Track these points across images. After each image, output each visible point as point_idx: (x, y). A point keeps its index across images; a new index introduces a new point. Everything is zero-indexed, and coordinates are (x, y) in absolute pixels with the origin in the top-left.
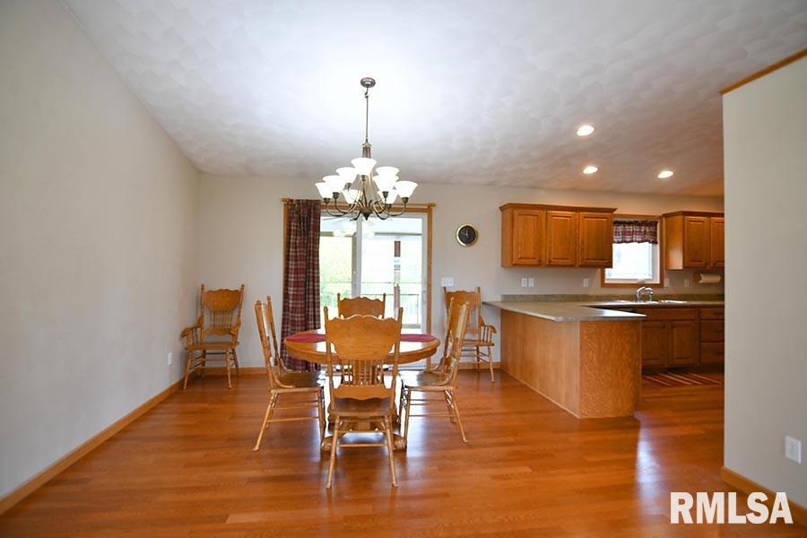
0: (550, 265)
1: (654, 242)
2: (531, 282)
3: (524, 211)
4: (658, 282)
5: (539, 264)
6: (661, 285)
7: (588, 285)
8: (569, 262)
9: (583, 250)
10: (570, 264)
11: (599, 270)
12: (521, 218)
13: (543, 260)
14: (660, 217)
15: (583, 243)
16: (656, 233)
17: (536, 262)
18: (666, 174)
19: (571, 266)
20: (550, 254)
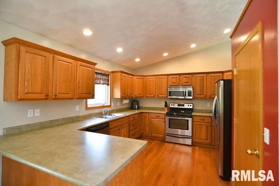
0: (56, 98)
1: (108, 85)
2: (37, 112)
3: (30, 49)
4: (109, 104)
5: (47, 98)
6: (110, 106)
7: (78, 110)
8: (70, 96)
9: (79, 87)
10: (71, 97)
11: (85, 100)
12: (28, 56)
13: (50, 94)
14: (110, 73)
15: (79, 82)
16: (109, 80)
17: (43, 96)
18: (120, 50)
19: (72, 99)
20: (56, 89)
